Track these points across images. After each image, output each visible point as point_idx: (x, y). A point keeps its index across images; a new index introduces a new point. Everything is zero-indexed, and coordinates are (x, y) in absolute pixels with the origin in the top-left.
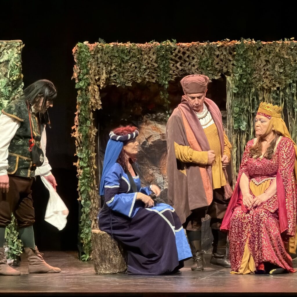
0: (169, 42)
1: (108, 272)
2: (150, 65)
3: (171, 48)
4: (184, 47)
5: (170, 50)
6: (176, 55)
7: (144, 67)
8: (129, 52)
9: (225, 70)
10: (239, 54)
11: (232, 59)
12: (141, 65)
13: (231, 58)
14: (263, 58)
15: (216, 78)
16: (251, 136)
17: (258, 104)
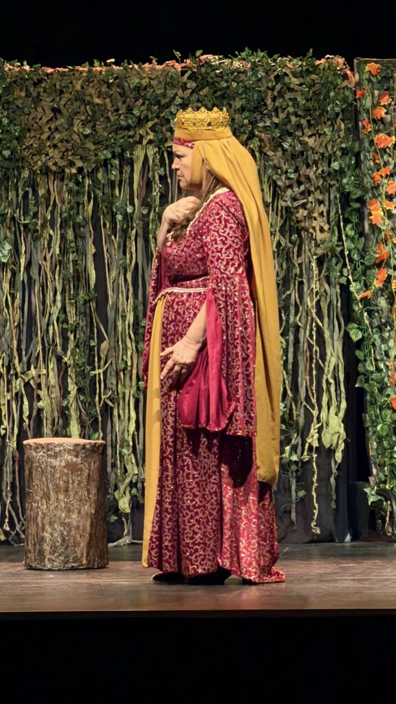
14: (47, 102)
16: (22, 276)
17: (36, 204)
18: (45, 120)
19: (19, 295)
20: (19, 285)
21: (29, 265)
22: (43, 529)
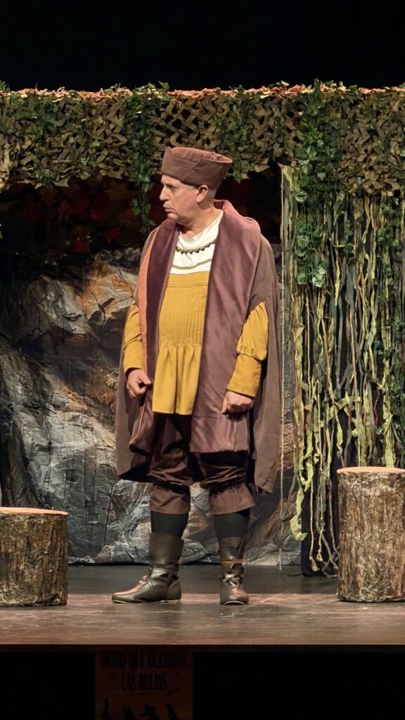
0: (152, 89)
1: (13, 602)
2: (109, 141)
3: (157, 100)
4: (185, 101)
5: (155, 106)
6: (169, 118)
7: (97, 144)
8: (63, 110)
9: (278, 150)
10: (309, 117)
11: (292, 128)
12: (89, 139)
13: (290, 125)
14: (363, 124)
15: (258, 169)
16: (336, 301)
17: (351, 228)
18: (361, 142)
19: (333, 321)
20: (333, 311)
21: (344, 290)
22: (357, 560)
